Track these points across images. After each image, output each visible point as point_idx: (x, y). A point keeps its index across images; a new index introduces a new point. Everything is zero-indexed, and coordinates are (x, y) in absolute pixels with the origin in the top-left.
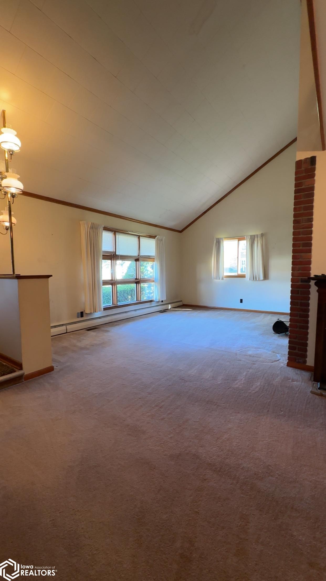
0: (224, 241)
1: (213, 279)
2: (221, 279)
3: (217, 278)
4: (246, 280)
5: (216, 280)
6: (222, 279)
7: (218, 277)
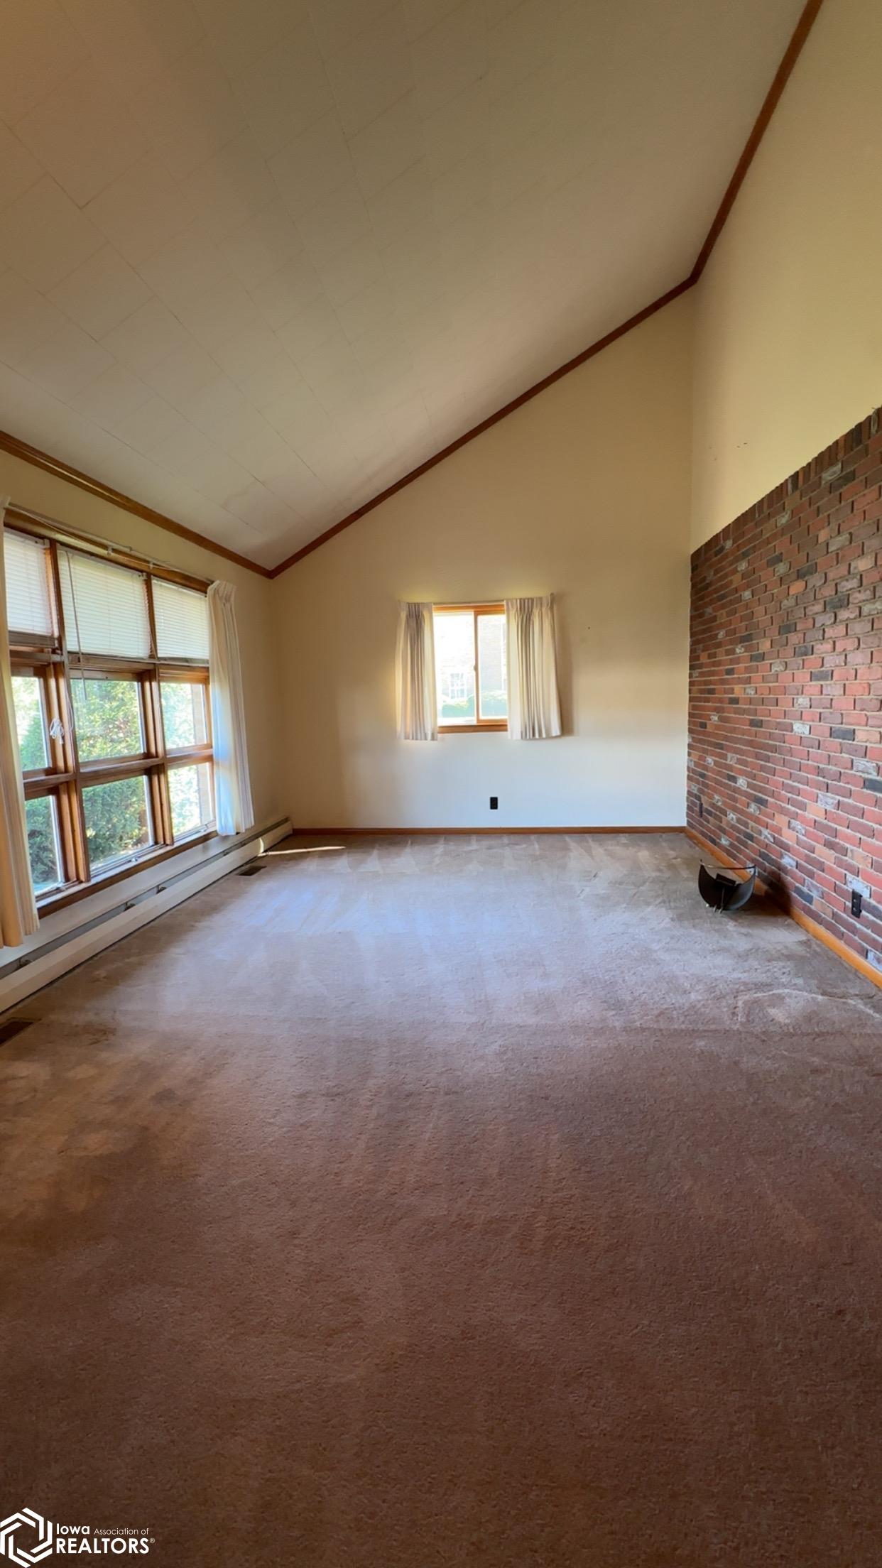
0: (434, 614)
1: (403, 737)
2: (429, 737)
3: (416, 735)
4: (509, 737)
5: (414, 741)
6: (433, 738)
7: (418, 731)
